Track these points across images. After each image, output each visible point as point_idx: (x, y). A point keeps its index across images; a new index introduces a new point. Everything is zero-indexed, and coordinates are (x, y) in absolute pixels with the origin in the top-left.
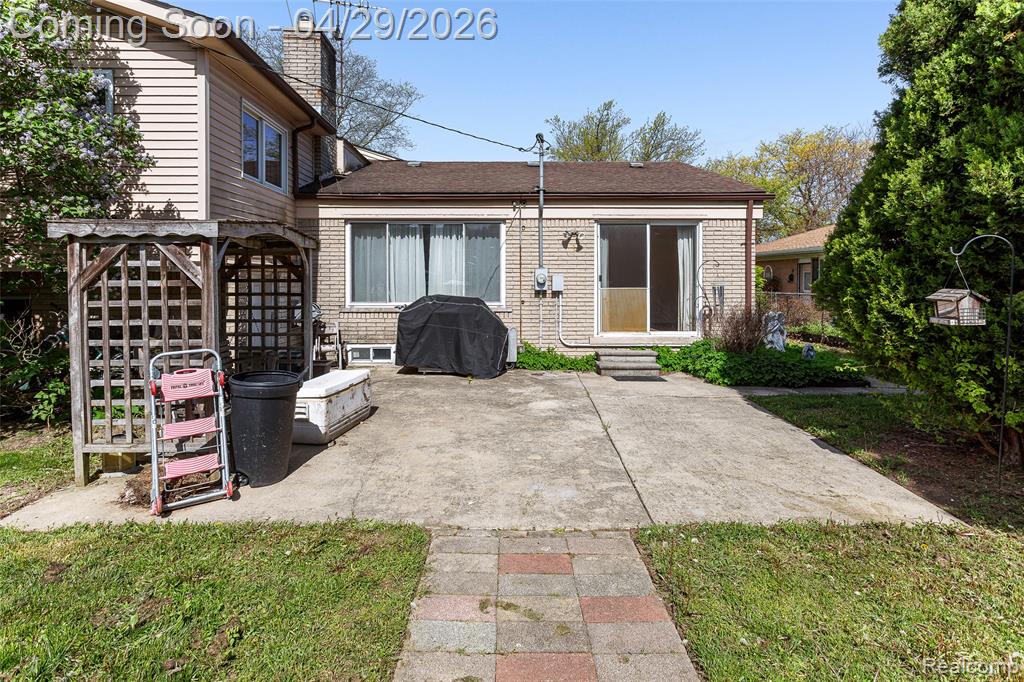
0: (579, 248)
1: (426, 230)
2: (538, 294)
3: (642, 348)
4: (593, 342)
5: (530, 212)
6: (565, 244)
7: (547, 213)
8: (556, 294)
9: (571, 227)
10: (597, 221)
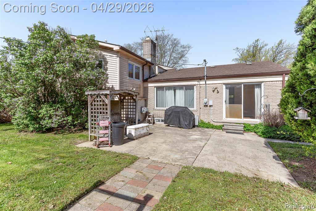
0: (218, 92)
1: (175, 88)
2: (205, 106)
3: (240, 124)
4: (222, 121)
5: (203, 82)
6: (214, 91)
7: (207, 82)
8: (210, 106)
9: (215, 86)
10: (224, 84)
